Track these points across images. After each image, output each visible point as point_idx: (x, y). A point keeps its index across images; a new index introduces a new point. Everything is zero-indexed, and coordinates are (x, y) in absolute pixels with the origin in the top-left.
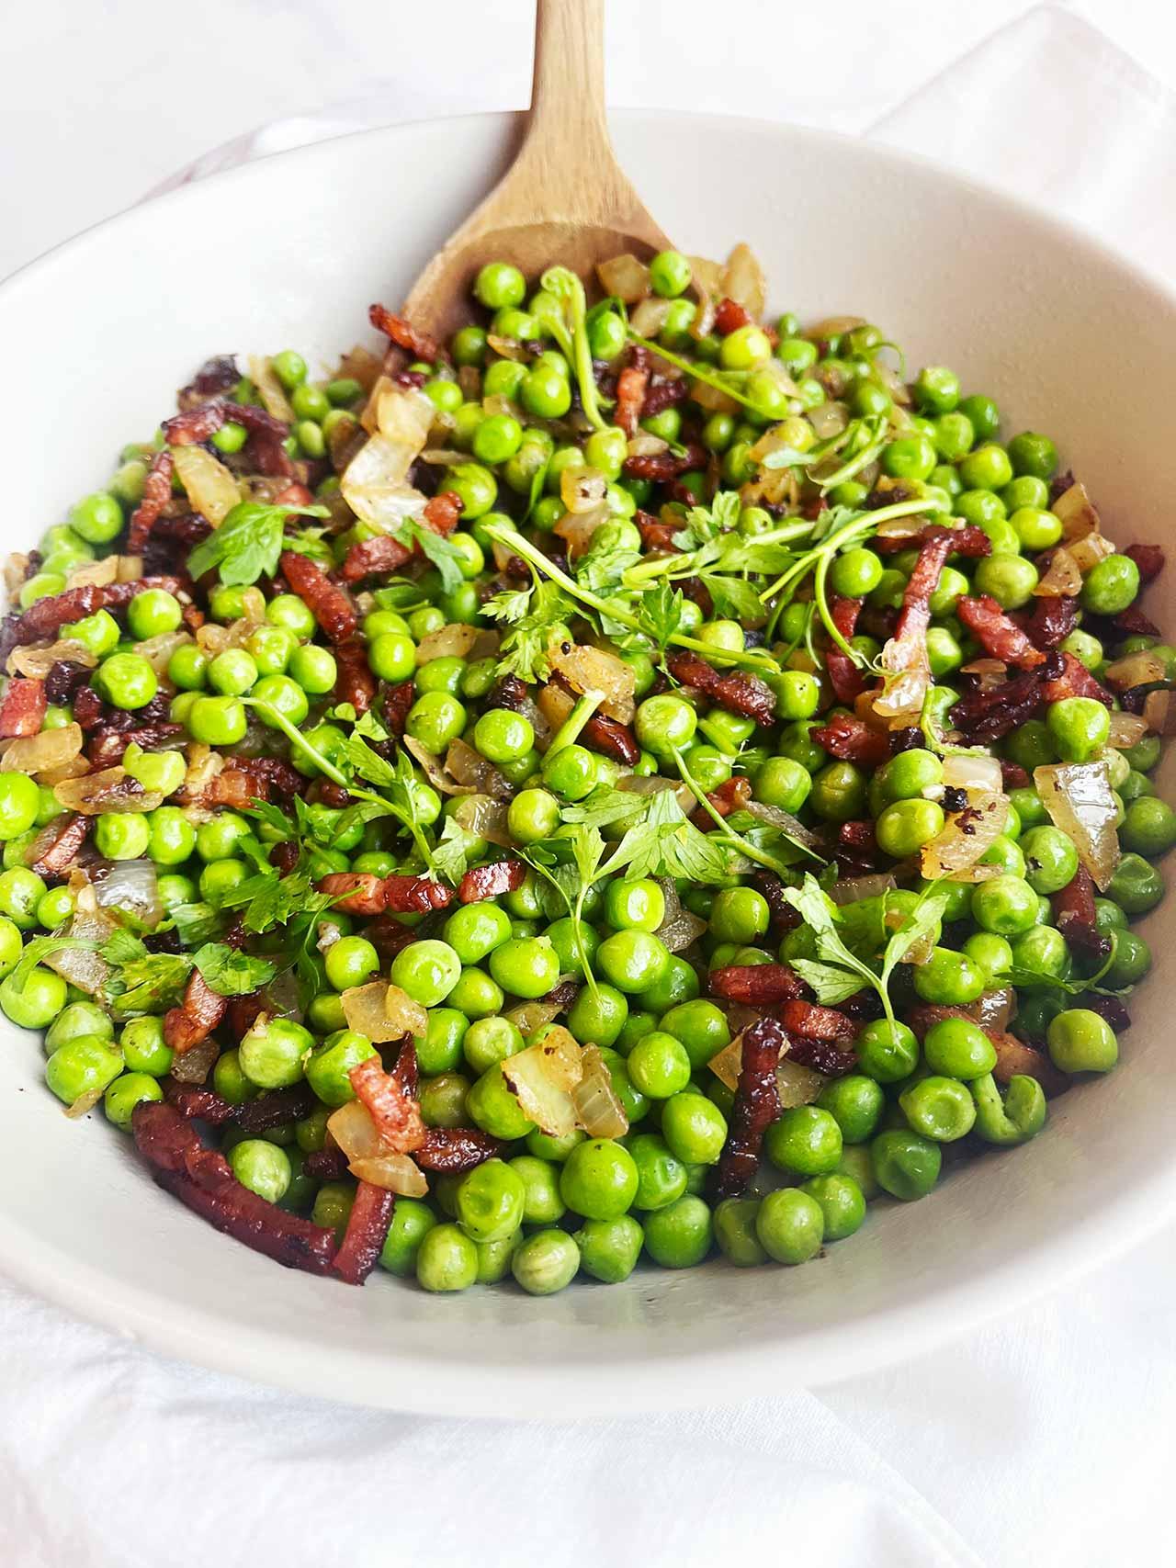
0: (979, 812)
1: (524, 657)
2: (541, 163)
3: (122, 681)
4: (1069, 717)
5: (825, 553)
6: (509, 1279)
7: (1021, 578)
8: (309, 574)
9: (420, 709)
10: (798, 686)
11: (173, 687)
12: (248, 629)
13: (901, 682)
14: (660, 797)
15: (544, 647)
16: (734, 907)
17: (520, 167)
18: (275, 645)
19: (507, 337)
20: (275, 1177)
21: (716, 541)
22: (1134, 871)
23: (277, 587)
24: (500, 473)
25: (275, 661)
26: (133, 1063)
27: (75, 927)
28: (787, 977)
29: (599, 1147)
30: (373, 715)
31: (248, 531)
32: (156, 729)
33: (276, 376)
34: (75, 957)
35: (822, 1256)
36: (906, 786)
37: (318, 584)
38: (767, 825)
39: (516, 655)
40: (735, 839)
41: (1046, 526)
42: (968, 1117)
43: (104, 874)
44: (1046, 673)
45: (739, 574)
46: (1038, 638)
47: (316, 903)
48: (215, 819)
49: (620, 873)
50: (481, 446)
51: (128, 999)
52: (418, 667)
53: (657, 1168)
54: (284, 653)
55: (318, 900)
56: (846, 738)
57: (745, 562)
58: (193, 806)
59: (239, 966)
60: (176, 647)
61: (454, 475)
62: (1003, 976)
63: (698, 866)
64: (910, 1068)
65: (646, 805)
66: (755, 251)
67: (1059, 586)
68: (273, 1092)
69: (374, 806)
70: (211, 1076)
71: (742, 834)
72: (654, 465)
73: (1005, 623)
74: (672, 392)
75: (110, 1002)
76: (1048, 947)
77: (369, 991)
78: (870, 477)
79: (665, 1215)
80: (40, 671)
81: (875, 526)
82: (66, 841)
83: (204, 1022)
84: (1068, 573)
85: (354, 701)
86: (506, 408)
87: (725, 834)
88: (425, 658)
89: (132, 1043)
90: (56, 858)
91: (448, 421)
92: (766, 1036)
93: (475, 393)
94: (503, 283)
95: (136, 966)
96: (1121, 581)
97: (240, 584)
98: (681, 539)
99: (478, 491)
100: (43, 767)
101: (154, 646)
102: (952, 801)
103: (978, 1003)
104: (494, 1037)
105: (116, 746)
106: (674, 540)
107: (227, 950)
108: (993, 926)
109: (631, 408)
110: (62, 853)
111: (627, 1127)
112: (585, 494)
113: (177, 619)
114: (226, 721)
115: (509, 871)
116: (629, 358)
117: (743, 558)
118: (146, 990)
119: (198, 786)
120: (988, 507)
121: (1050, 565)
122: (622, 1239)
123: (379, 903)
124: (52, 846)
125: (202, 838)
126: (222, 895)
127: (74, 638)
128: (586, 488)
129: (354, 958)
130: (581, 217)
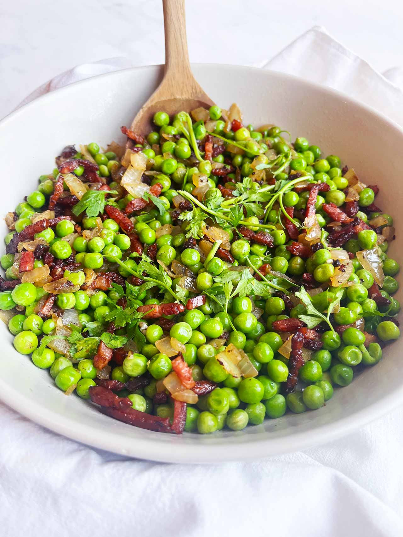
0: (345, 266)
1: (194, 231)
2: (172, 80)
3: (61, 250)
4: (365, 235)
5: (281, 193)
6: (227, 427)
7: (341, 196)
8: (116, 212)
9: (161, 251)
10: (280, 234)
11: (76, 252)
12: (99, 230)
13: (312, 230)
14: (244, 271)
15: (200, 228)
16: (274, 303)
17: (165, 81)
18: (109, 235)
19: (168, 134)
20: (143, 405)
21: (246, 193)
22: (389, 281)
23: (105, 217)
24: (171, 176)
25: (110, 240)
26: (85, 375)
27: (57, 332)
28: (297, 321)
29: (249, 380)
30: (145, 254)
31: (93, 199)
32: (73, 265)
33: (89, 151)
34: (58, 342)
35: (325, 405)
36: (321, 261)
37: (119, 215)
38: (278, 277)
39: (192, 231)
40: (269, 282)
41: (344, 182)
42: (361, 357)
43: (62, 314)
44: (355, 224)
45: (254, 202)
46: (349, 214)
47: (139, 315)
48: (96, 293)
49: (237, 295)
50: (165, 168)
51: (78, 355)
52: (156, 239)
53: (268, 385)
54: (112, 237)
55: (139, 314)
56: (298, 248)
57: (256, 198)
58: (88, 289)
59: (115, 339)
60: (75, 239)
61: (157, 178)
62: (360, 314)
63: (260, 292)
64: (339, 345)
65: (240, 274)
66: (238, 105)
67: (353, 198)
68: (136, 378)
69: (151, 283)
70: (110, 377)
71: (271, 281)
72: (221, 171)
73: (338, 211)
74: (221, 149)
75: (72, 356)
76: (371, 305)
77: (164, 341)
78: (287, 171)
79: (272, 401)
80: (32, 248)
81: (293, 185)
82: (48, 304)
83: (108, 358)
84: (354, 194)
85: (138, 251)
86: (171, 156)
87: (266, 281)
88: (159, 236)
89: (83, 368)
90: (45, 310)
91: (152, 161)
92: (299, 338)
93: (160, 152)
94: (163, 118)
95: (81, 342)
96: (369, 196)
97: (93, 216)
98: (235, 193)
99: (165, 182)
100: (37, 280)
101: (68, 238)
102: (335, 263)
103: (355, 323)
104: (207, 351)
105: (61, 271)
106: (232, 193)
107: (110, 334)
108: (355, 299)
109: (210, 154)
110: (47, 308)
111: (258, 373)
112: (202, 181)
113: (73, 229)
114: (96, 260)
115: (202, 298)
116: (207, 139)
117: (256, 197)
118: (84, 350)
119: (89, 283)
120: (325, 178)
121: (348, 192)
122: (260, 410)
123: (160, 313)
124: (43, 306)
125: (92, 300)
126: (104, 317)
127: (41, 237)
128: (202, 179)
129: (155, 332)
130: (185, 96)
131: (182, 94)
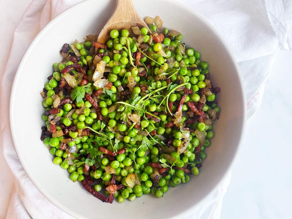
0: (186, 142)
5: (168, 96)
6: (128, 199)
8: (90, 99)
12: (83, 110)
14: (144, 137)
15: (127, 116)
17: (116, 12)
20: (100, 189)
22: (207, 142)
23: (85, 100)
24: (118, 75)
25: (87, 114)
26: (80, 174)
28: (160, 166)
29: (137, 188)
30: (103, 122)
32: (73, 128)
34: (70, 162)
35: (163, 197)
37: (92, 101)
38: (159, 138)
39: (123, 117)
42: (180, 182)
43: (70, 149)
44: (198, 119)
46: (199, 109)
47: (99, 153)
48: (83, 137)
49: (139, 150)
50: (114, 71)
51: (77, 166)
52: (108, 114)
53: (144, 188)
59: (91, 161)
60: (73, 113)
61: (110, 76)
62: (187, 163)
63: (149, 146)
64: (174, 176)
67: (202, 102)
70: (89, 174)
71: (155, 140)
73: (194, 107)
75: (75, 166)
77: (108, 168)
78: (177, 75)
79: (145, 191)
80: (55, 123)
81: (177, 89)
83: (88, 170)
84: (204, 99)
85: (100, 120)
86: (118, 64)
87: (153, 140)
89: (79, 172)
91: (108, 66)
93: (112, 59)
94: (115, 34)
97: (80, 101)
98: (147, 91)
99: (114, 78)
100: (58, 136)
102: (182, 140)
104: (124, 173)
105: (68, 132)
107: (89, 159)
108: (186, 157)
110: (64, 147)
112: (132, 82)
113: (71, 107)
114: (82, 126)
115: (124, 151)
116: (137, 51)
119: (80, 135)
120: (195, 81)
121: (202, 97)
124: (62, 147)
125: (82, 140)
129: (105, 162)
130: (128, 21)
131: (126, 20)
